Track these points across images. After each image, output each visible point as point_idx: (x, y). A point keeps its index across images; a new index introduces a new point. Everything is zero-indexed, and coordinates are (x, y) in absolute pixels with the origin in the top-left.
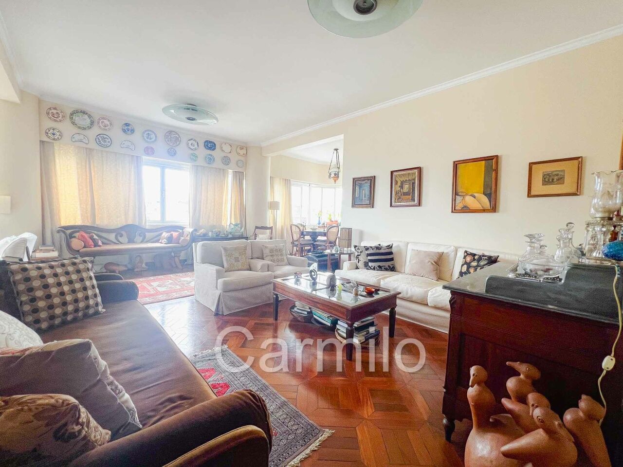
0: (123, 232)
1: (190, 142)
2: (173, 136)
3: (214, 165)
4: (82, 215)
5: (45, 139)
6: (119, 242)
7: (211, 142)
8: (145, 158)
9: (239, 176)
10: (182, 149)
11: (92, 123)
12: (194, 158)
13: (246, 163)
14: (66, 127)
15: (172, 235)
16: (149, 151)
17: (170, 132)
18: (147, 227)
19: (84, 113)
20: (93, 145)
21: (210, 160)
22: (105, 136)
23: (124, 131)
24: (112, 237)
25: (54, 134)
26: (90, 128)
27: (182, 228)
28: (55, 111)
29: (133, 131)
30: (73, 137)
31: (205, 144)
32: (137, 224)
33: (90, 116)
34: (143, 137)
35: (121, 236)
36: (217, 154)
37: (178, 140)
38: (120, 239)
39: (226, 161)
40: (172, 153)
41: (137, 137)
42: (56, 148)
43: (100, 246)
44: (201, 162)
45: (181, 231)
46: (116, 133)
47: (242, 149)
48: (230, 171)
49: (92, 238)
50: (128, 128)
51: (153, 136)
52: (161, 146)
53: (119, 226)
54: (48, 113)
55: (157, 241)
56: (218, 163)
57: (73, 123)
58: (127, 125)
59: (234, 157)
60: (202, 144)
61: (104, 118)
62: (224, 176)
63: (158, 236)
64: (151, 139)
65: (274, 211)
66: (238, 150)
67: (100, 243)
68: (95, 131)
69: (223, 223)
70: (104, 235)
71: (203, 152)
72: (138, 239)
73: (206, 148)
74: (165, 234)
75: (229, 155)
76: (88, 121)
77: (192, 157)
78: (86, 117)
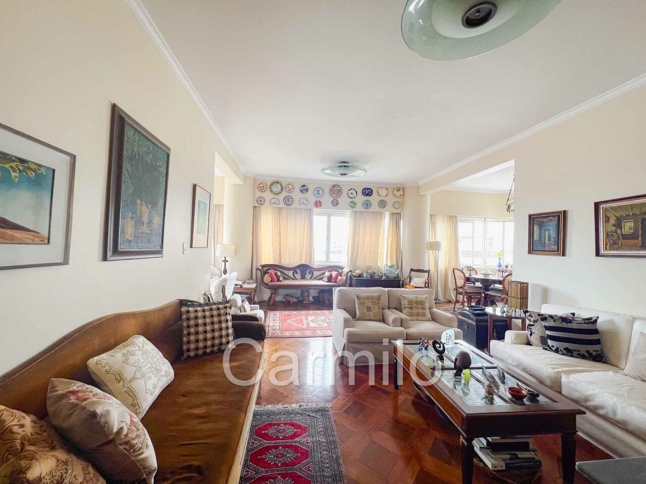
0: (298, 270)
1: (350, 192)
2: (336, 189)
3: (371, 209)
4: (273, 257)
5: (257, 205)
6: (295, 277)
7: (368, 189)
8: (315, 210)
9: (396, 217)
10: (344, 199)
11: (282, 189)
12: (353, 204)
13: (403, 205)
14: (267, 195)
15: (331, 274)
16: (318, 204)
17: (334, 186)
18: (315, 267)
19: (277, 183)
20: (282, 205)
21: (367, 205)
22: (289, 197)
23: (301, 191)
24: (290, 273)
25: (261, 201)
26: (280, 193)
27: (342, 268)
28: (262, 185)
29: (307, 190)
30: (270, 201)
31: (363, 192)
32: (308, 264)
33: (281, 185)
34: (314, 193)
35: (297, 273)
36: (374, 199)
37: (340, 192)
38: (296, 275)
39: (382, 204)
40: (335, 203)
41: (310, 195)
42: (262, 210)
43: (281, 281)
44: (359, 207)
45: (340, 271)
46: (297, 195)
47: (398, 190)
48: (387, 214)
49: (276, 274)
50: (304, 189)
51: (321, 192)
52: (327, 199)
53: (296, 265)
54: (258, 188)
55: (321, 279)
56: (375, 207)
57: (271, 191)
58: (304, 186)
59: (390, 200)
60: (360, 192)
61: (289, 184)
62: (381, 220)
63: (321, 275)
64: (319, 194)
65: (436, 252)
66: (395, 192)
67: (281, 279)
68: (284, 194)
69: (379, 265)
70: (286, 272)
71: (361, 198)
72: (308, 276)
73: (363, 195)
74: (327, 274)
75: (386, 199)
76: (280, 188)
77: (351, 205)
78: (279, 185)
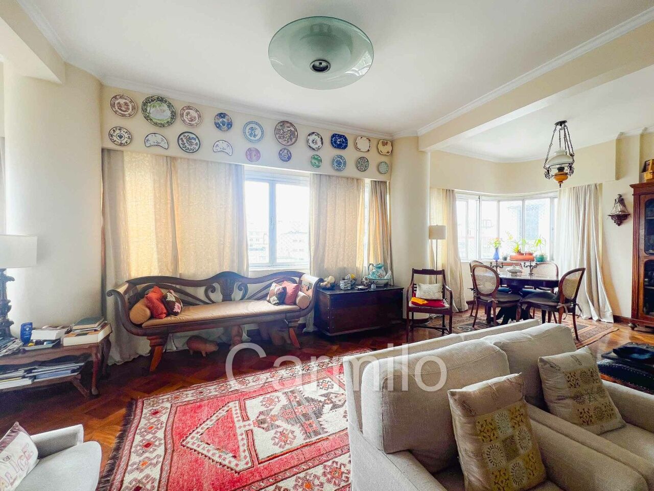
0: (216, 285)
1: (311, 138)
2: (286, 129)
3: (345, 173)
5: (110, 145)
7: (340, 136)
9: (380, 188)
10: (300, 150)
11: (174, 115)
12: (316, 162)
13: (391, 167)
14: (138, 126)
16: (253, 155)
17: (283, 123)
19: (161, 100)
20: (175, 151)
21: (339, 164)
22: (192, 136)
23: (218, 126)
24: (200, 292)
25: (121, 137)
26: (169, 124)
27: (300, 275)
28: (122, 101)
29: (230, 125)
30: (146, 140)
31: (332, 140)
32: (236, 271)
33: (170, 106)
34: (245, 133)
36: (350, 154)
37: (293, 135)
39: (362, 164)
40: (286, 157)
41: (235, 135)
42: (126, 159)
44: (327, 168)
46: (207, 131)
47: (385, 144)
48: (368, 182)
49: (163, 299)
50: (223, 121)
51: (258, 132)
52: (270, 146)
54: (113, 105)
56: (351, 170)
57: (147, 118)
58: (222, 115)
59: (374, 159)
60: (327, 141)
61: (189, 108)
64: (255, 136)
68: (178, 128)
71: (328, 153)
72: (237, 294)
73: (333, 146)
75: (367, 155)
76: (168, 113)
77: (314, 161)
78: (165, 107)
